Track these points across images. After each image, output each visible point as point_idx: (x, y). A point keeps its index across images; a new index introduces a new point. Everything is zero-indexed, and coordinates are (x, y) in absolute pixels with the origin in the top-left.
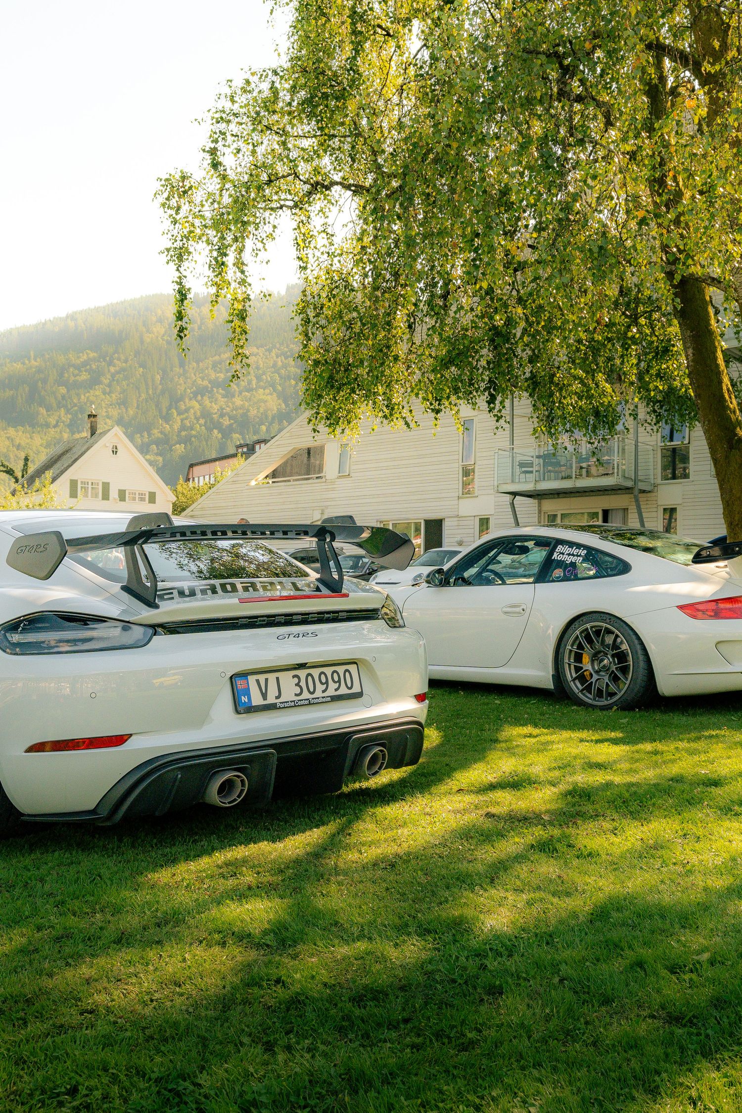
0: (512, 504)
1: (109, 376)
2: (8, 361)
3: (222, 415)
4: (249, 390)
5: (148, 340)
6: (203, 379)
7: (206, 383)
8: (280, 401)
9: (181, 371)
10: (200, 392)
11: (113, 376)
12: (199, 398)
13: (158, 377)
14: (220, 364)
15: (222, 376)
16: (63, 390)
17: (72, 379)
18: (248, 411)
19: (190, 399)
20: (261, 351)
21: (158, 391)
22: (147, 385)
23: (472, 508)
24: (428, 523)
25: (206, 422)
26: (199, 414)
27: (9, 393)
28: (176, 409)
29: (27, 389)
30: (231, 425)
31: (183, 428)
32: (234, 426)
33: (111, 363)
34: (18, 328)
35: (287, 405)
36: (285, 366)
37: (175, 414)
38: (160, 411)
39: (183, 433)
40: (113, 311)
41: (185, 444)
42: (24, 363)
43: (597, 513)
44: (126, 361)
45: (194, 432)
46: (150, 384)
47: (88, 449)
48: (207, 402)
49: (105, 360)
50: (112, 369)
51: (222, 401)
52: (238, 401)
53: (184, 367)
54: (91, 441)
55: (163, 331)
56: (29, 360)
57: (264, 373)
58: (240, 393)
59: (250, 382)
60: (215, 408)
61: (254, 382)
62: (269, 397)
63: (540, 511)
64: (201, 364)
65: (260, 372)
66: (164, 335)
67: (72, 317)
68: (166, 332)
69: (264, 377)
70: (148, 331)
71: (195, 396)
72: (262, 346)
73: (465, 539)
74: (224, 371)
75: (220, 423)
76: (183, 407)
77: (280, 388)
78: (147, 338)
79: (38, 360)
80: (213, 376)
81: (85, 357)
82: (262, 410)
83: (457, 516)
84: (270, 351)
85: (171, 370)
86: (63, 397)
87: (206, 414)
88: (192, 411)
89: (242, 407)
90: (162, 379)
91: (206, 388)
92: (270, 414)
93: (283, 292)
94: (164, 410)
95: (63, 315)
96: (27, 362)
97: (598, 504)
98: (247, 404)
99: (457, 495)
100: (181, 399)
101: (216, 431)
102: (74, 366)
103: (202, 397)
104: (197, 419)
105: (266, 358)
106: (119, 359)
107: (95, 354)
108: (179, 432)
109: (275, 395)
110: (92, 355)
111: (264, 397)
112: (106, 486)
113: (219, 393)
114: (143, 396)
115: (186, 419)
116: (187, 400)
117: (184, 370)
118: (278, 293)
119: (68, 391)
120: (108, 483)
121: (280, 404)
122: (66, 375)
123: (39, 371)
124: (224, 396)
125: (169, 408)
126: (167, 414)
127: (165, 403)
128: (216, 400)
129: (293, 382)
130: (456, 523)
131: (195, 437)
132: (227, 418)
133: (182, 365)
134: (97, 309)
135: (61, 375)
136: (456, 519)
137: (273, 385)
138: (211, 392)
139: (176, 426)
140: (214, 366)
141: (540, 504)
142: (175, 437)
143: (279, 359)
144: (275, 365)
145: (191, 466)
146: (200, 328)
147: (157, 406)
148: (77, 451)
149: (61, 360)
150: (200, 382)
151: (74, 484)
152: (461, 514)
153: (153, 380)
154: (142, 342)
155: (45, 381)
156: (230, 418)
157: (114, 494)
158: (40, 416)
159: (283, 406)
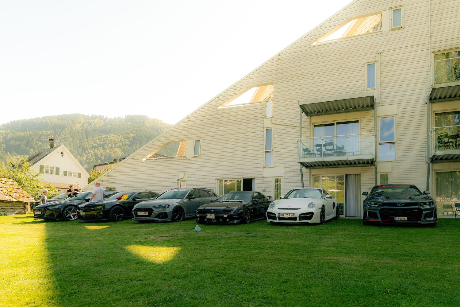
0: (301, 170)
1: (59, 140)
2: (17, 131)
3: (102, 156)
4: (112, 148)
5: (74, 129)
6: (95, 143)
7: (96, 145)
8: (123, 152)
9: (87, 140)
10: (93, 148)
11: (61, 140)
12: (93, 149)
13: (78, 141)
14: (101, 139)
15: (102, 143)
16: (40, 143)
17: (44, 140)
18: (111, 155)
19: (90, 150)
20: (116, 136)
21: (78, 146)
22: (73, 143)
23: (272, 173)
24: (245, 180)
25: (96, 157)
26: (93, 155)
27: (17, 143)
28: (85, 152)
29: (25, 142)
30: (105, 159)
31: (87, 159)
32: (106, 159)
33: (60, 135)
34: (22, 120)
35: (125, 154)
36: (124, 141)
37: (84, 154)
38: (79, 153)
39: (87, 161)
40: (61, 118)
41: (88, 164)
42: (24, 133)
43: (343, 176)
44: (66, 135)
45: (91, 161)
46: (75, 143)
47: (49, 153)
48: (96, 151)
49: (57, 134)
50: (60, 137)
51: (102, 151)
52: (108, 151)
53: (88, 139)
54: (51, 150)
55: (80, 126)
56: (26, 131)
57: (117, 143)
58: (108, 149)
59: (112, 146)
60: (99, 153)
61: (113, 146)
62: (119, 151)
63: (310, 175)
64: (94, 138)
65: (116, 142)
66: (80, 128)
67: (45, 118)
68: (81, 126)
69: (117, 144)
70: (74, 126)
71: (92, 149)
72: (116, 134)
73: (267, 189)
74: (103, 141)
75: (101, 158)
76: (87, 152)
77: (122, 148)
78: (74, 128)
79: (30, 132)
80: (99, 142)
81: (49, 132)
82: (116, 155)
83: (263, 177)
84: (119, 136)
85: (83, 140)
86: (40, 146)
87: (96, 155)
88: (91, 154)
89: (109, 153)
90: (79, 142)
91: (96, 146)
92: (119, 156)
93: (124, 118)
94: (80, 153)
95: (41, 117)
96: (25, 132)
97: (343, 171)
98: (111, 152)
99: (262, 166)
100: (87, 149)
101: (99, 161)
102: (45, 135)
103: (94, 149)
104: (93, 156)
105: (118, 138)
106: (63, 134)
107: (54, 132)
108: (86, 160)
109: (121, 150)
110: (52, 132)
111: (117, 151)
112: (58, 170)
113: (101, 148)
114: (72, 147)
115: (88, 156)
116: (89, 150)
117: (88, 140)
118: (122, 117)
119: (42, 144)
120: (59, 168)
121: (122, 153)
122: (42, 138)
123: (30, 136)
124: (102, 149)
125: (82, 152)
126: (81, 154)
127: (80, 150)
128: (100, 150)
129: (127, 146)
130: (262, 181)
131: (92, 162)
132: (103, 157)
133: (87, 138)
134: (55, 117)
135: (40, 138)
136: (262, 178)
137: (120, 147)
138: (97, 148)
139: (85, 158)
140: (99, 139)
141: (310, 171)
142: (84, 162)
143: (122, 139)
144: (121, 141)
145: (95, 166)
146: (94, 126)
147: (77, 151)
148: (44, 154)
149: (40, 133)
150: (94, 144)
151: (42, 167)
152: (264, 176)
153: (76, 143)
154: (72, 129)
155: (33, 140)
156: (105, 157)
157: (61, 172)
158: (30, 152)
159: (124, 154)
